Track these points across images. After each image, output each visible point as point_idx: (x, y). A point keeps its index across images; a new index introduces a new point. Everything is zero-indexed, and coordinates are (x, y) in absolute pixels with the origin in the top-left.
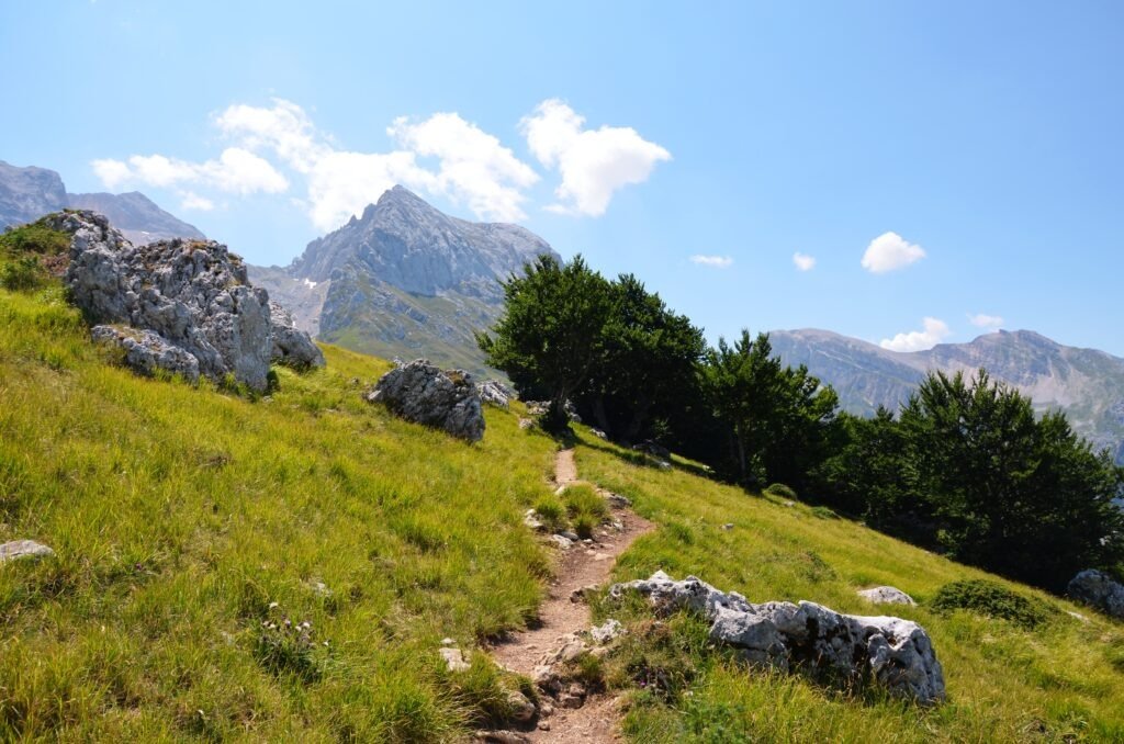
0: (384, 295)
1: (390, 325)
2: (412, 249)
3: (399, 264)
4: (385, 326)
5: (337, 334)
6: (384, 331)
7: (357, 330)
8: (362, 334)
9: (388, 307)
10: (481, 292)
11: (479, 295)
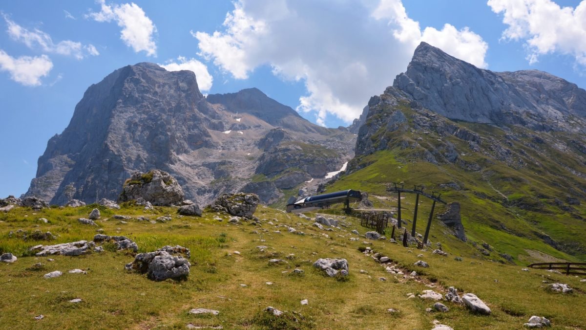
0: (428, 116)
1: (438, 145)
2: (451, 79)
3: (440, 93)
4: (432, 146)
5: (372, 158)
6: (431, 151)
7: (397, 150)
8: (402, 155)
9: (433, 127)
10: (525, 120)
11: (523, 123)
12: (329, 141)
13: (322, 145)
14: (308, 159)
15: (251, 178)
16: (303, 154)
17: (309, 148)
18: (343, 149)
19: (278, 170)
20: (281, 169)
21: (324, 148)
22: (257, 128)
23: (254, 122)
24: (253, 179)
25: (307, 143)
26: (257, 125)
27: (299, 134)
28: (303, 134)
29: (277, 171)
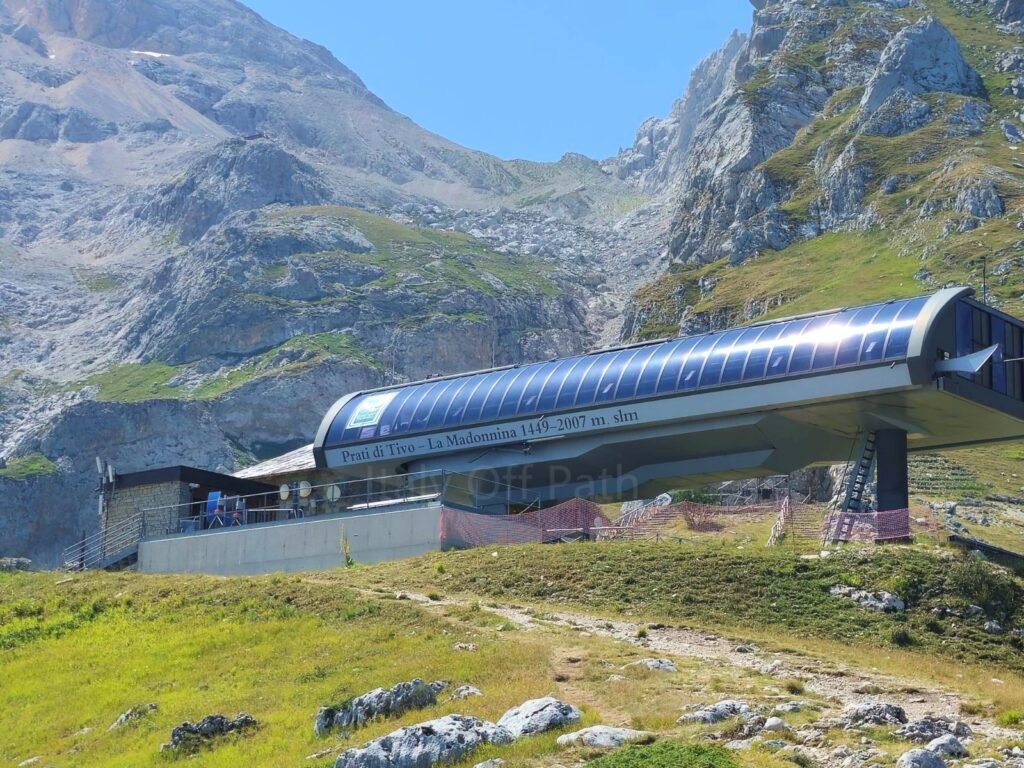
12: (515, 217)
13: (477, 233)
14: (404, 297)
15: (90, 381)
16: (376, 269)
17: (410, 243)
18: (582, 260)
19: (241, 346)
20: (256, 339)
21: (487, 246)
22: (149, 135)
23: (136, 106)
24: (102, 386)
25: (399, 219)
26: (151, 120)
27: (359, 177)
28: (382, 183)
29: (233, 350)
